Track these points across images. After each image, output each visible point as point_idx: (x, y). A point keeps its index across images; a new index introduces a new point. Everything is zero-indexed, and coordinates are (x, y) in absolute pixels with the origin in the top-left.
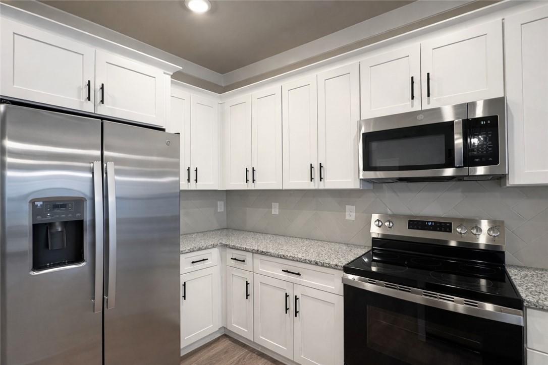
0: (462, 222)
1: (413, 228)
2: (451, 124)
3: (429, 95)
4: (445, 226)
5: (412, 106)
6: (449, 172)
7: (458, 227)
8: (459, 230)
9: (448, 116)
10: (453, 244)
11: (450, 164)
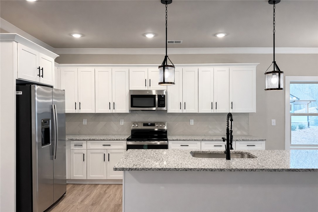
0: (158, 123)
1: (144, 126)
2: (155, 95)
3: (150, 86)
4: (153, 125)
5: (146, 88)
6: (154, 109)
7: (157, 124)
8: (157, 125)
9: (154, 93)
10: (156, 130)
11: (155, 106)
